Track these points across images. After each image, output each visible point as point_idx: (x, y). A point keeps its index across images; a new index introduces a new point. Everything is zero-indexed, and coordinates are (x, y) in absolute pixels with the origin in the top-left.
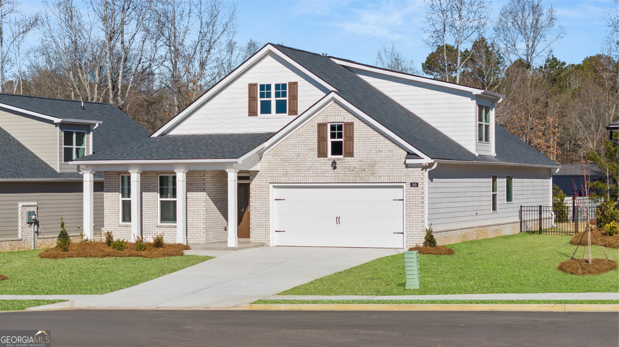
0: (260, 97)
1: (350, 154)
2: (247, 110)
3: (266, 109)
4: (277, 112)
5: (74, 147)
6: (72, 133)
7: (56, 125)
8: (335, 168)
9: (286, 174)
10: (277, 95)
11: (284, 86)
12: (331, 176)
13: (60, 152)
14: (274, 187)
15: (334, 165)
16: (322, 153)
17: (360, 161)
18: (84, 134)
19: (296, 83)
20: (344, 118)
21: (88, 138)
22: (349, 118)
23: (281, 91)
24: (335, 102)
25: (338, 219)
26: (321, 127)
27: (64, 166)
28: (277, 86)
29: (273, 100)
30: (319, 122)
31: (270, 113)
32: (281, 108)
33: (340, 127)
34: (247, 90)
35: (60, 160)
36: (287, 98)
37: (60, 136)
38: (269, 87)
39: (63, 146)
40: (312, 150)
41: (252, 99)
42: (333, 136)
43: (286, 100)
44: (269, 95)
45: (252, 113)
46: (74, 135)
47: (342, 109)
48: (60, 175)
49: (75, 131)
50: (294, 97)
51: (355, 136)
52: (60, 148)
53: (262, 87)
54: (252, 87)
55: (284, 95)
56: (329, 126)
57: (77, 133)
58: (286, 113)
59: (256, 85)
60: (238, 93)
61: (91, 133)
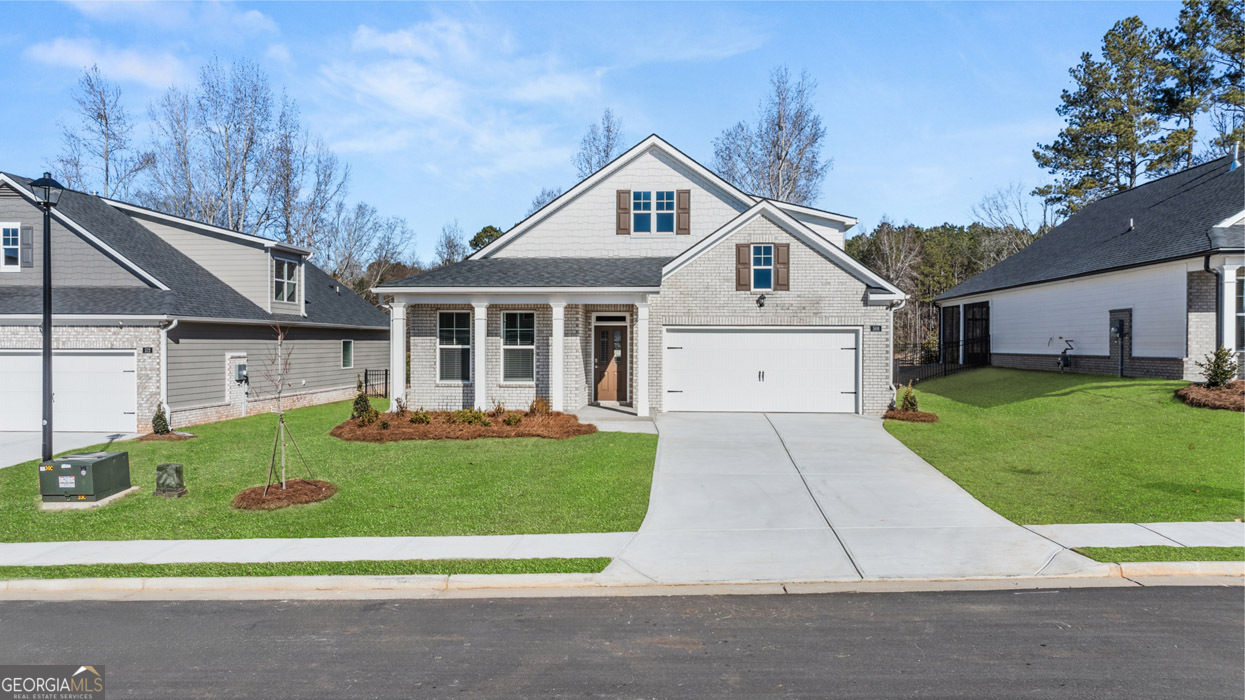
0: (635, 209)
1: (784, 286)
2: (614, 226)
3: (642, 224)
4: (660, 229)
5: (285, 280)
6: (283, 263)
7: (266, 250)
8: (761, 305)
9: (688, 313)
10: (660, 206)
11: (670, 195)
12: (755, 315)
13: (272, 287)
14: (668, 330)
15: (760, 303)
16: (741, 285)
17: (799, 296)
18: (296, 264)
19: (688, 192)
20: (776, 238)
21: (299, 271)
22: (783, 238)
23: (665, 201)
24: (763, 216)
25: (761, 375)
26: (740, 249)
27: (276, 305)
28: (660, 195)
29: (654, 212)
30: (738, 242)
31: (649, 230)
32: (665, 224)
33: (768, 250)
34: (614, 199)
35: (272, 297)
36: (674, 212)
37: (272, 266)
38: (647, 195)
39: (275, 279)
40: (728, 280)
41: (622, 210)
42: (757, 262)
43: (672, 214)
44: (647, 206)
45: (622, 230)
46: (286, 265)
47: (772, 225)
48: (272, 317)
49: (286, 261)
50: (685, 210)
51: (791, 262)
52: (272, 282)
53: (637, 196)
54: (621, 195)
55: (670, 206)
56: (752, 246)
57: (289, 264)
58: (672, 230)
59: (629, 192)
60: (601, 205)
61: (303, 265)
